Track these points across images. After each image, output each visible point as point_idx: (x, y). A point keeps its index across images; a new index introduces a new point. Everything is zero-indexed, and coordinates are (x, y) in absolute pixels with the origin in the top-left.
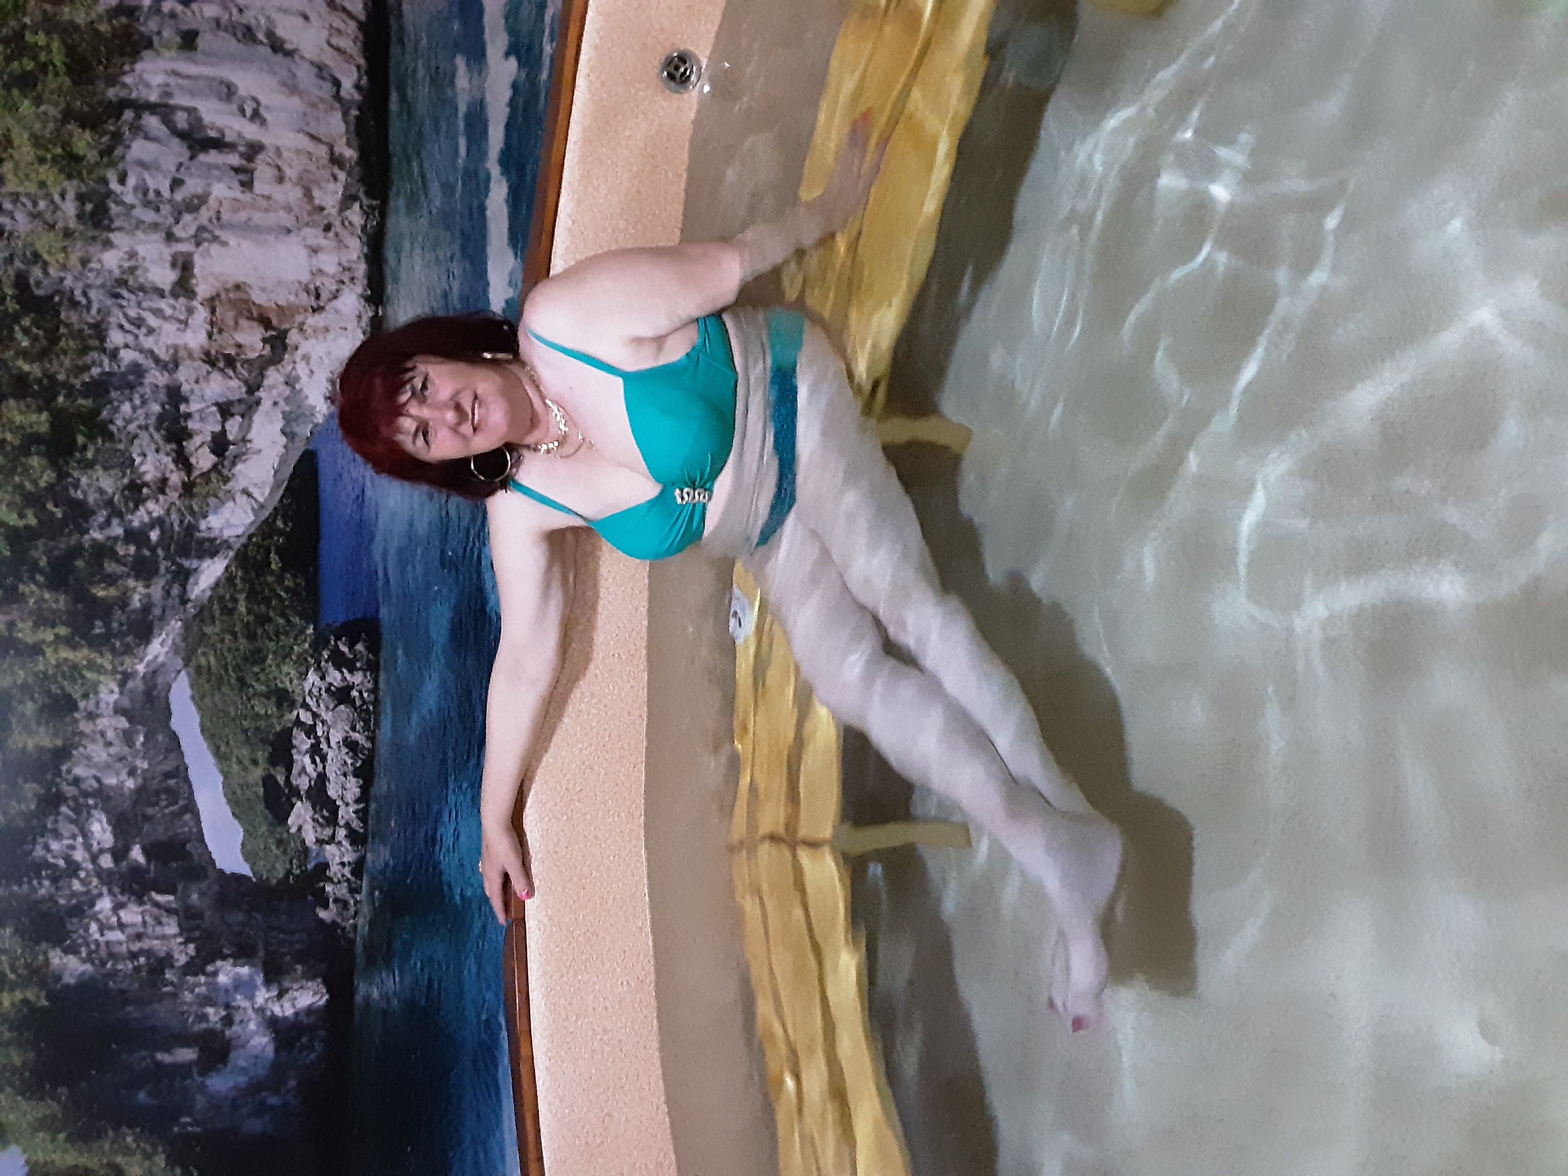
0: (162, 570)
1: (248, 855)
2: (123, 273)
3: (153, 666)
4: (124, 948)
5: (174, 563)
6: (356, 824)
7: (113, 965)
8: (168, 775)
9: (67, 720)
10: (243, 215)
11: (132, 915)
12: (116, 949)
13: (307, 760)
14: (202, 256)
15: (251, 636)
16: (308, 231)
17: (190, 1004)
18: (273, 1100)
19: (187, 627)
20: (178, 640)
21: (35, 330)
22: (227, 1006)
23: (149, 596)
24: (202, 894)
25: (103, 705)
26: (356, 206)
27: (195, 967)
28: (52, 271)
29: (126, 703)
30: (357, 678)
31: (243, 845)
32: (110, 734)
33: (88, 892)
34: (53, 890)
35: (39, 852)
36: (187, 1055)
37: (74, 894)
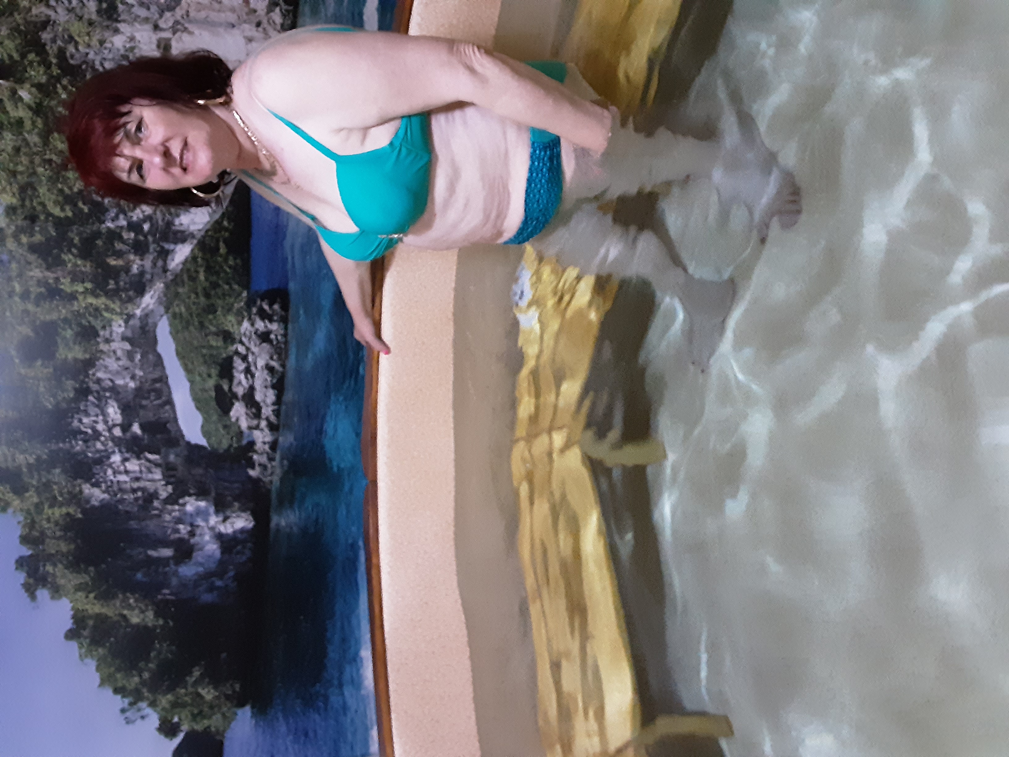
0: (151, 250)
1: (206, 433)
2: (126, 51)
3: (146, 311)
4: (128, 486)
5: (159, 245)
6: (273, 418)
7: (122, 495)
8: (155, 381)
9: (92, 342)
10: (203, 14)
11: (133, 465)
12: (124, 486)
13: (242, 376)
14: (178, 42)
15: (207, 296)
16: (246, 26)
17: (169, 522)
18: (219, 583)
19: (167, 286)
20: (162, 295)
21: (70, 87)
22: (192, 525)
23: (142, 266)
24: (177, 455)
25: (114, 335)
26: (277, 10)
27: (172, 500)
28: (80, 48)
29: (129, 334)
30: (274, 327)
31: (202, 427)
32: (119, 353)
33: (106, 450)
34: (84, 448)
35: (76, 423)
36: (167, 552)
37: (98, 451)
